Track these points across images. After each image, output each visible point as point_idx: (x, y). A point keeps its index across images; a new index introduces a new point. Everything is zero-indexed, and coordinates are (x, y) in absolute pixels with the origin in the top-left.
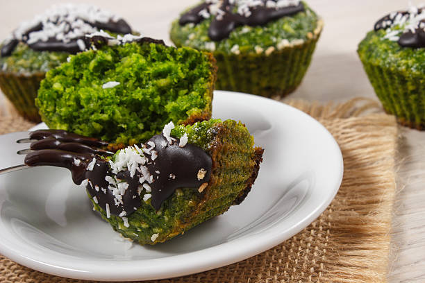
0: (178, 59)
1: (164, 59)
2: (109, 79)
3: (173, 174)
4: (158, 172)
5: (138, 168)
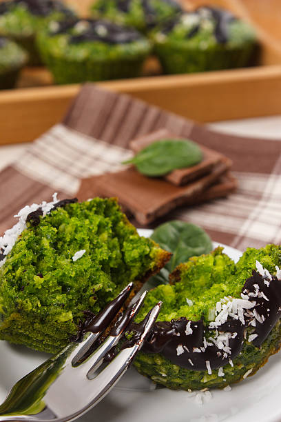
2: (69, 251)
4: (268, 310)
5: (246, 314)
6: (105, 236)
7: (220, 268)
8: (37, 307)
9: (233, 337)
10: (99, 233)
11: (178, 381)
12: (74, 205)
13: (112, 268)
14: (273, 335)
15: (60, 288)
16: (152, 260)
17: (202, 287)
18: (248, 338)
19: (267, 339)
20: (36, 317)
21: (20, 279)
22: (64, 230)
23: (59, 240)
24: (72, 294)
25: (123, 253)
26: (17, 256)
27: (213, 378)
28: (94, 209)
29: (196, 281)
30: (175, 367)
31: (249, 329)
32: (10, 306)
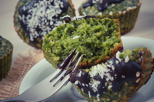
0: (103, 23)
1: (97, 24)
2: (74, 35)
3: (124, 75)
4: (116, 75)
12: (91, 19)
18: (107, 86)
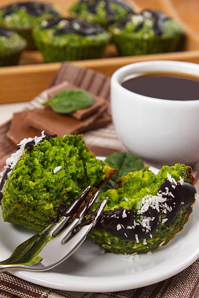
3: (184, 201)
4: (174, 203)
5: (160, 206)
6: (74, 158)
7: (146, 179)
8: (31, 200)
9: (152, 220)
10: (70, 156)
11: (118, 247)
12: (55, 139)
13: (78, 179)
14: (178, 219)
15: (45, 189)
16: (104, 174)
17: (135, 191)
18: (161, 221)
19: (174, 222)
20: (30, 207)
21: (21, 183)
22: (48, 154)
23: (46, 160)
24: (53, 193)
25: (85, 170)
26: (19, 169)
27: (140, 245)
28: (68, 141)
29: (131, 187)
30: (116, 238)
31: (162, 215)
32: (14, 200)
